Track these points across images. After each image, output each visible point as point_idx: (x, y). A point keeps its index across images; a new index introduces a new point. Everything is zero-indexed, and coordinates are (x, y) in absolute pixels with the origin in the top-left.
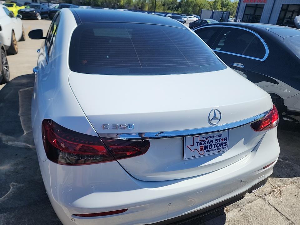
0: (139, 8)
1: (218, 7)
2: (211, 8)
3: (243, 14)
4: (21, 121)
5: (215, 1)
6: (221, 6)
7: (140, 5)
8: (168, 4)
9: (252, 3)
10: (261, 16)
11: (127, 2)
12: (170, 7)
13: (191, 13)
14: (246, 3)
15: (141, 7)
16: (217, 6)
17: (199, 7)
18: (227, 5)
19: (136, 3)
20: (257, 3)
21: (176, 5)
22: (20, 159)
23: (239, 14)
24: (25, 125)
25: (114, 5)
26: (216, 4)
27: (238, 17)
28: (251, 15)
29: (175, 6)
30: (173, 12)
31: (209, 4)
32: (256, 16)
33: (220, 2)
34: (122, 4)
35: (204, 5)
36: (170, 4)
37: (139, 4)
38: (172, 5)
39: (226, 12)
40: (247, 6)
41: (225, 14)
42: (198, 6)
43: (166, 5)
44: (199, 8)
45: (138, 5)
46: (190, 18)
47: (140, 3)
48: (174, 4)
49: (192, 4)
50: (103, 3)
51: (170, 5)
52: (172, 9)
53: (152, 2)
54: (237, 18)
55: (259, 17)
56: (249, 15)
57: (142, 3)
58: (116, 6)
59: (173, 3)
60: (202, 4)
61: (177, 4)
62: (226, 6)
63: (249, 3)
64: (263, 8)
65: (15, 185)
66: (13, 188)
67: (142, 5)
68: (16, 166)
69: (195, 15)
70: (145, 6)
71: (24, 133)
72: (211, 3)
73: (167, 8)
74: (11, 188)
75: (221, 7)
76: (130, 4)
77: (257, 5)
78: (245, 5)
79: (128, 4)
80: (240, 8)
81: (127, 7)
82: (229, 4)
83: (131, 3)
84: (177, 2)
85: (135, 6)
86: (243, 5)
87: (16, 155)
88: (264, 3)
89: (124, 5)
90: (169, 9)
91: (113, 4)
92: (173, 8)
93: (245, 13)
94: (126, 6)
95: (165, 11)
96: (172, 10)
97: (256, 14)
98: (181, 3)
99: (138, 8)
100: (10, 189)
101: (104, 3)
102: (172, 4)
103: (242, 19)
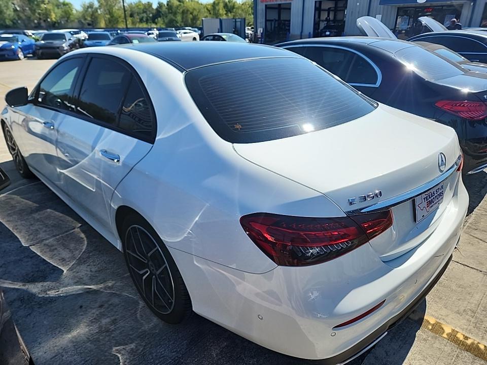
0: (89, 24)
1: (221, 11)
2: (210, 13)
3: (264, 20)
4: (39, 254)
5: (214, 3)
6: (224, 10)
7: (89, 19)
8: (138, 13)
9: (273, 3)
10: (290, 21)
11: (61, 15)
12: (143, 17)
13: (180, 25)
14: (265, 4)
15: (92, 22)
16: (218, 11)
17: (191, 13)
18: (233, 7)
19: (81, 15)
20: (280, 3)
21: (152, 13)
22: (94, 311)
23: (259, 21)
24: (52, 258)
25: (39, 23)
26: (217, 8)
27: (259, 25)
28: (276, 20)
29: (151, 15)
30: (151, 26)
31: (205, 9)
32: (283, 22)
33: (221, 5)
34: (54, 20)
35: (198, 11)
36: (142, 11)
37: (86, 17)
38: (145, 15)
39: (239, 20)
40: (267, 7)
41: (239, 23)
42: (189, 13)
43: (135, 15)
44: (191, 16)
45: (85, 19)
46: (185, 33)
47: (88, 16)
48: (148, 13)
49: (180, 10)
50: (15, 21)
51: (142, 15)
52: (147, 21)
53: (109, 12)
54: (258, 27)
55: (287, 22)
56: (273, 20)
57: (92, 15)
58: (43, 24)
59: (145, 10)
60: (194, 9)
61: (154, 12)
62: (233, 10)
63: (269, 3)
64: (290, 9)
65: (121, 350)
66: (123, 355)
67: (91, 18)
68: (97, 323)
69: (190, 28)
70: (99, 20)
71: (63, 271)
72: (207, 6)
73: (138, 20)
74: (119, 355)
75: (225, 12)
76: (68, 18)
77: (280, 5)
78: (264, 6)
79: (66, 19)
80: (258, 12)
81: (65, 23)
82: (236, 6)
83: (71, 16)
84: (153, 9)
85: (80, 21)
86: (261, 7)
87: (81, 307)
88: (290, 2)
89: (59, 21)
90: (141, 21)
91: (36, 21)
92: (149, 18)
93: (267, 19)
94: (63, 22)
95: (135, 25)
96: (147, 23)
97: (282, 19)
98: (160, 10)
99: (87, 24)
100: (119, 358)
101: (17, 22)
102: (144, 12)
103: (264, 27)
